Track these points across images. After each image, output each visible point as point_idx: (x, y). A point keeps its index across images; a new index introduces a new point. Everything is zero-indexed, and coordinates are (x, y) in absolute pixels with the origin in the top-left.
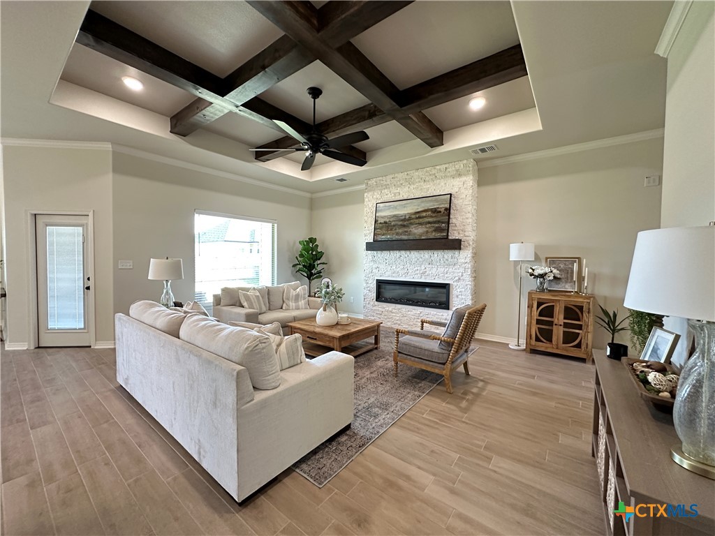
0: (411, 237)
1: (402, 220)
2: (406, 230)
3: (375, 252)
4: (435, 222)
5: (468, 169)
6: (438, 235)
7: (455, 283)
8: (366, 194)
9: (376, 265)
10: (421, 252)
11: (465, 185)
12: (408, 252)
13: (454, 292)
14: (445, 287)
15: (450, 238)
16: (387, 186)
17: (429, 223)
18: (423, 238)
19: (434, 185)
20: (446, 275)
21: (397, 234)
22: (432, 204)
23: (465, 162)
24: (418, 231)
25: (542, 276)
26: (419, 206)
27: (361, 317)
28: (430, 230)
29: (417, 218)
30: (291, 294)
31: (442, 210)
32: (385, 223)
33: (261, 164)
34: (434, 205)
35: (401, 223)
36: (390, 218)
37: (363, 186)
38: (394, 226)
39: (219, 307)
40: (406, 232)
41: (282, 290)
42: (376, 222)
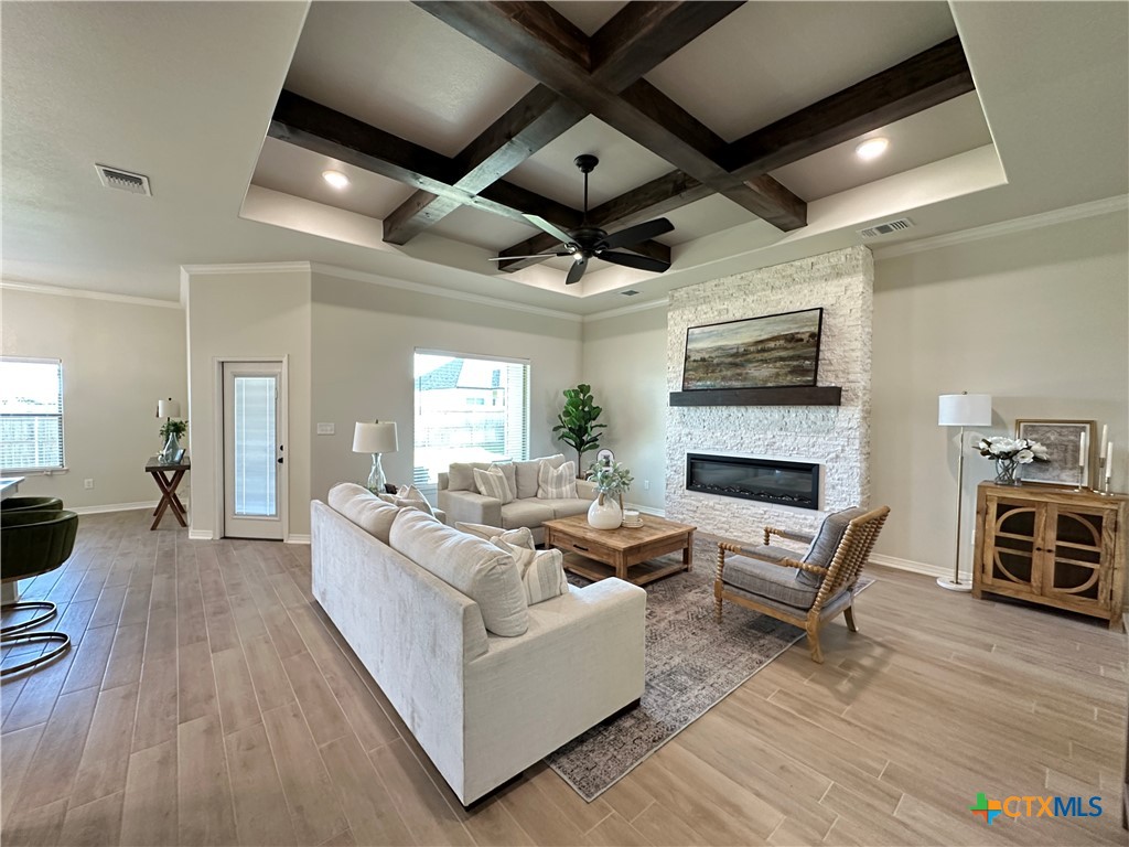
0: (748, 384)
1: (732, 356)
2: (738, 371)
3: (685, 408)
4: (791, 358)
5: (854, 262)
6: (797, 380)
7: (830, 464)
8: (670, 314)
9: (687, 431)
10: (766, 408)
11: (849, 293)
12: (743, 409)
13: (827, 480)
14: (811, 470)
15: (820, 384)
16: (706, 300)
17: (782, 359)
18: (770, 385)
19: (790, 294)
20: (812, 450)
21: (724, 378)
22: (786, 326)
23: (849, 250)
24: (760, 374)
25: (1009, 455)
26: (762, 330)
27: (661, 514)
28: (783, 371)
29: (759, 352)
30: (550, 475)
31: (806, 337)
32: (703, 360)
33: (507, 276)
34: (790, 329)
35: (730, 360)
36: (711, 352)
37: (666, 301)
38: (718, 365)
39: (446, 491)
40: (740, 375)
41: (536, 468)
42: (687, 358)
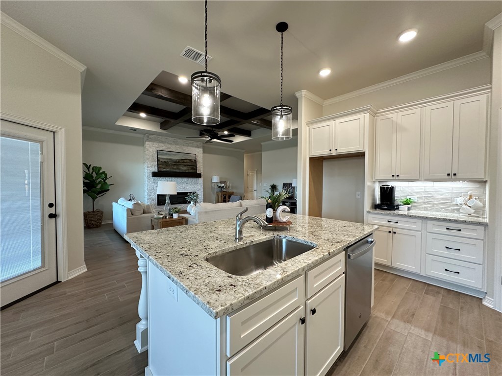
1: (174, 162)
2: (177, 167)
3: (156, 178)
4: (191, 165)
5: (201, 146)
8: (146, 142)
10: (183, 178)
11: (200, 152)
15: (197, 173)
17: (188, 165)
18: (186, 172)
19: (188, 148)
20: (194, 188)
22: (188, 157)
24: (184, 169)
25: (223, 187)
26: (182, 156)
28: (189, 169)
29: (182, 162)
31: (193, 161)
35: (174, 163)
36: (167, 160)
38: (170, 164)
42: (158, 160)
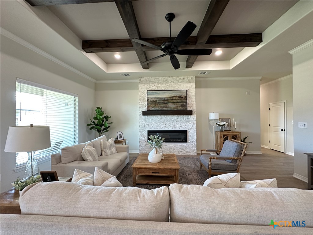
0: (169, 109)
1: (163, 100)
2: (166, 105)
3: (146, 116)
4: (180, 102)
5: (193, 80)
6: (183, 108)
7: (189, 130)
8: (139, 85)
9: (147, 123)
10: (173, 116)
11: (192, 87)
12: (166, 116)
13: (189, 134)
14: (185, 132)
15: (188, 110)
16: (152, 83)
17: (178, 102)
18: (175, 109)
19: (178, 85)
20: (185, 127)
21: (161, 107)
22: (178, 94)
23: (192, 77)
24: (172, 106)
25: (223, 126)
26: (172, 94)
27: (138, 152)
28: (179, 106)
29: (171, 100)
31: (184, 97)
32: (154, 101)
34: (179, 94)
35: (163, 101)
36: (156, 99)
37: (138, 81)
38: (159, 103)
40: (166, 106)
42: (148, 100)
